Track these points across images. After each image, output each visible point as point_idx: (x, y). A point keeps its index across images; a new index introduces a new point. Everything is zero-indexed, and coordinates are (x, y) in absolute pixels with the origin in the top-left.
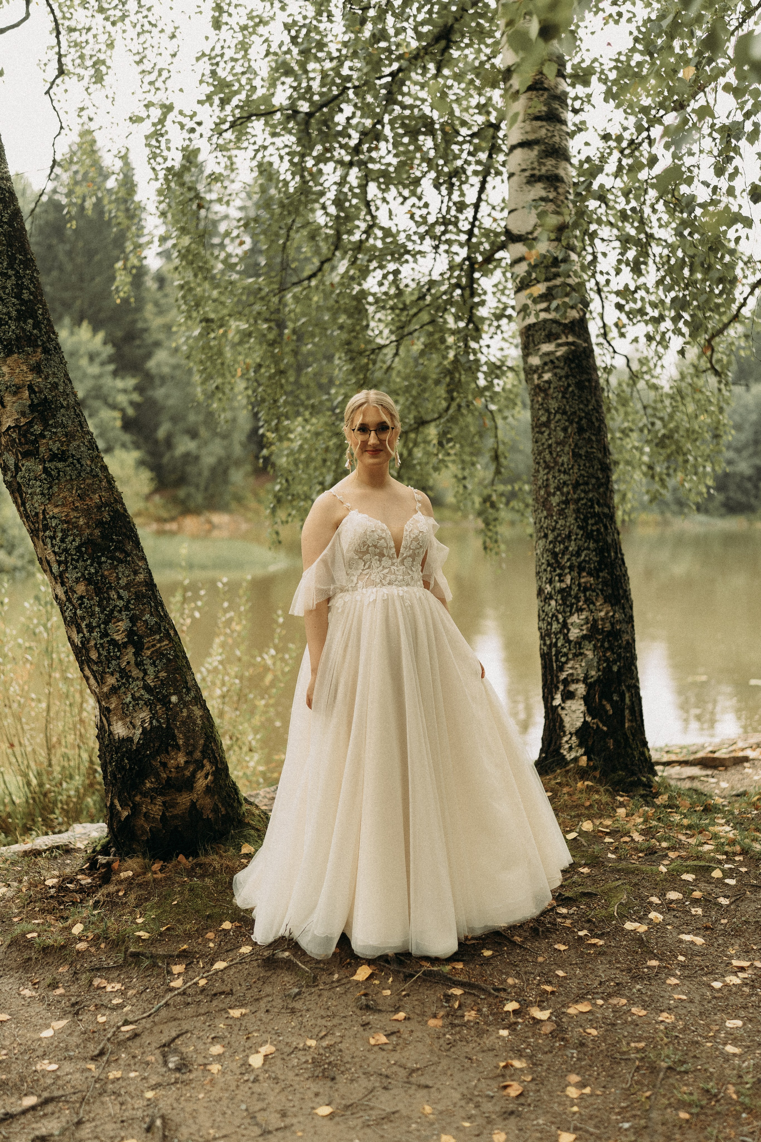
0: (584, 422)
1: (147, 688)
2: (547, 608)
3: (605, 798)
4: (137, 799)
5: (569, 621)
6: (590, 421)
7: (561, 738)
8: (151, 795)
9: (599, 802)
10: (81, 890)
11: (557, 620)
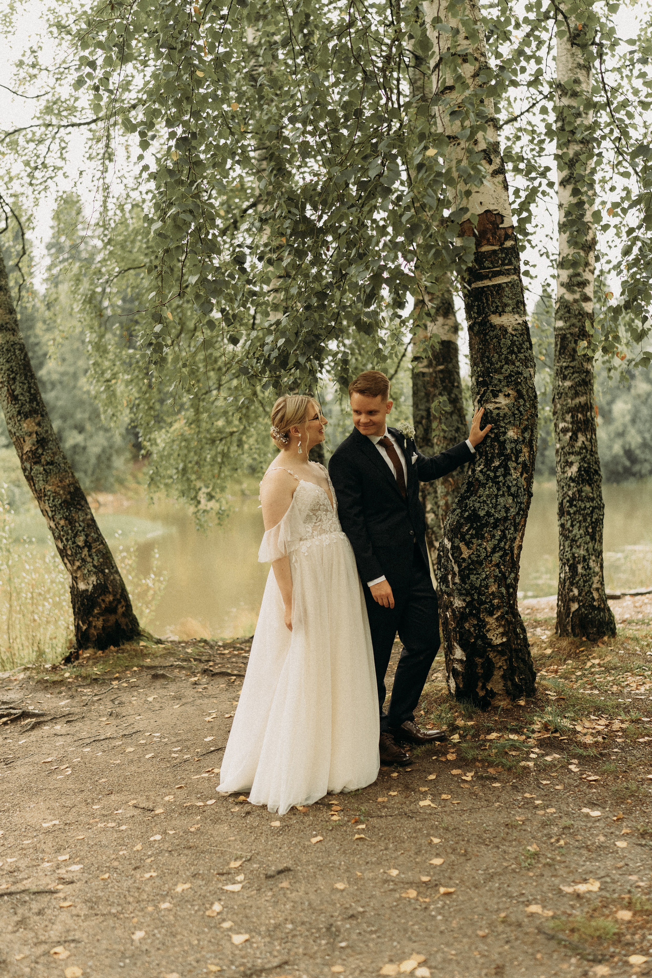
1: (94, 566)
4: (91, 619)
8: (97, 617)
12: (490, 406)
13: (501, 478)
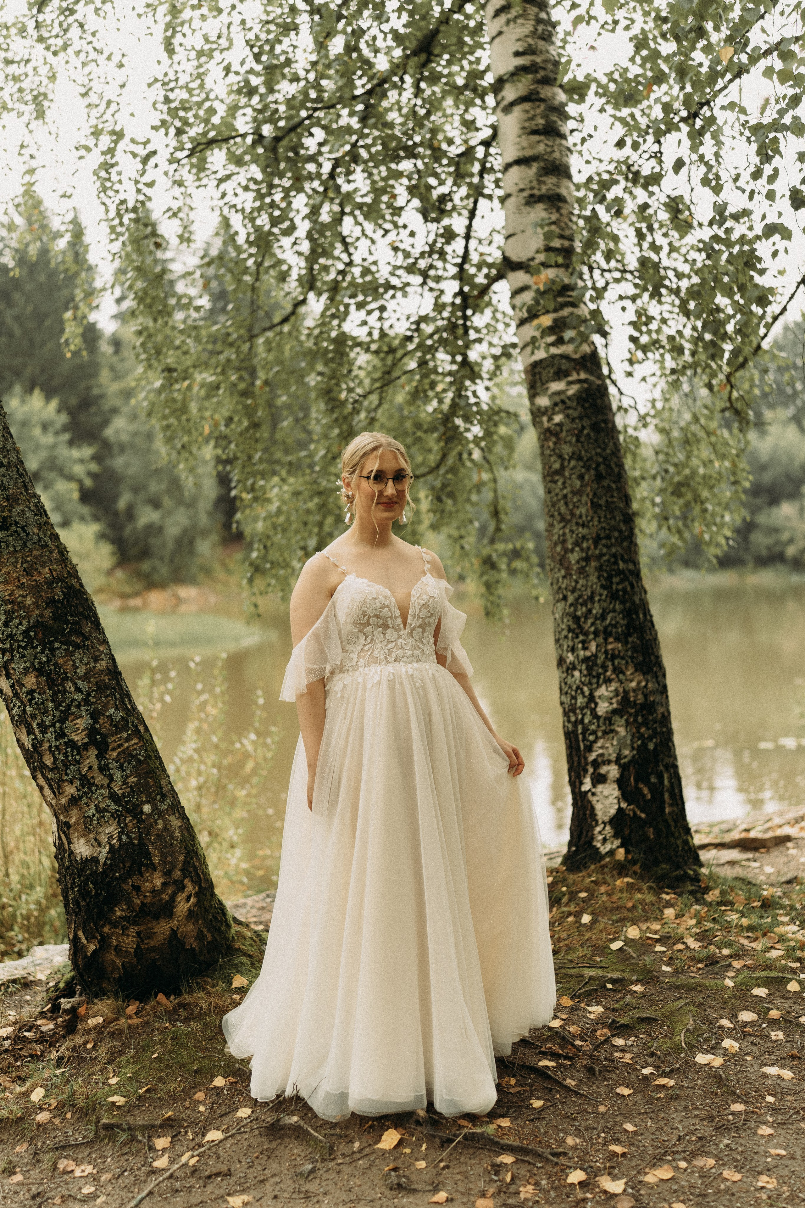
0: (602, 467)
1: (113, 796)
2: (569, 680)
3: (650, 898)
4: (106, 930)
5: (597, 694)
6: (609, 466)
7: (593, 828)
8: (123, 924)
9: (643, 902)
10: (42, 1039)
11: (583, 693)
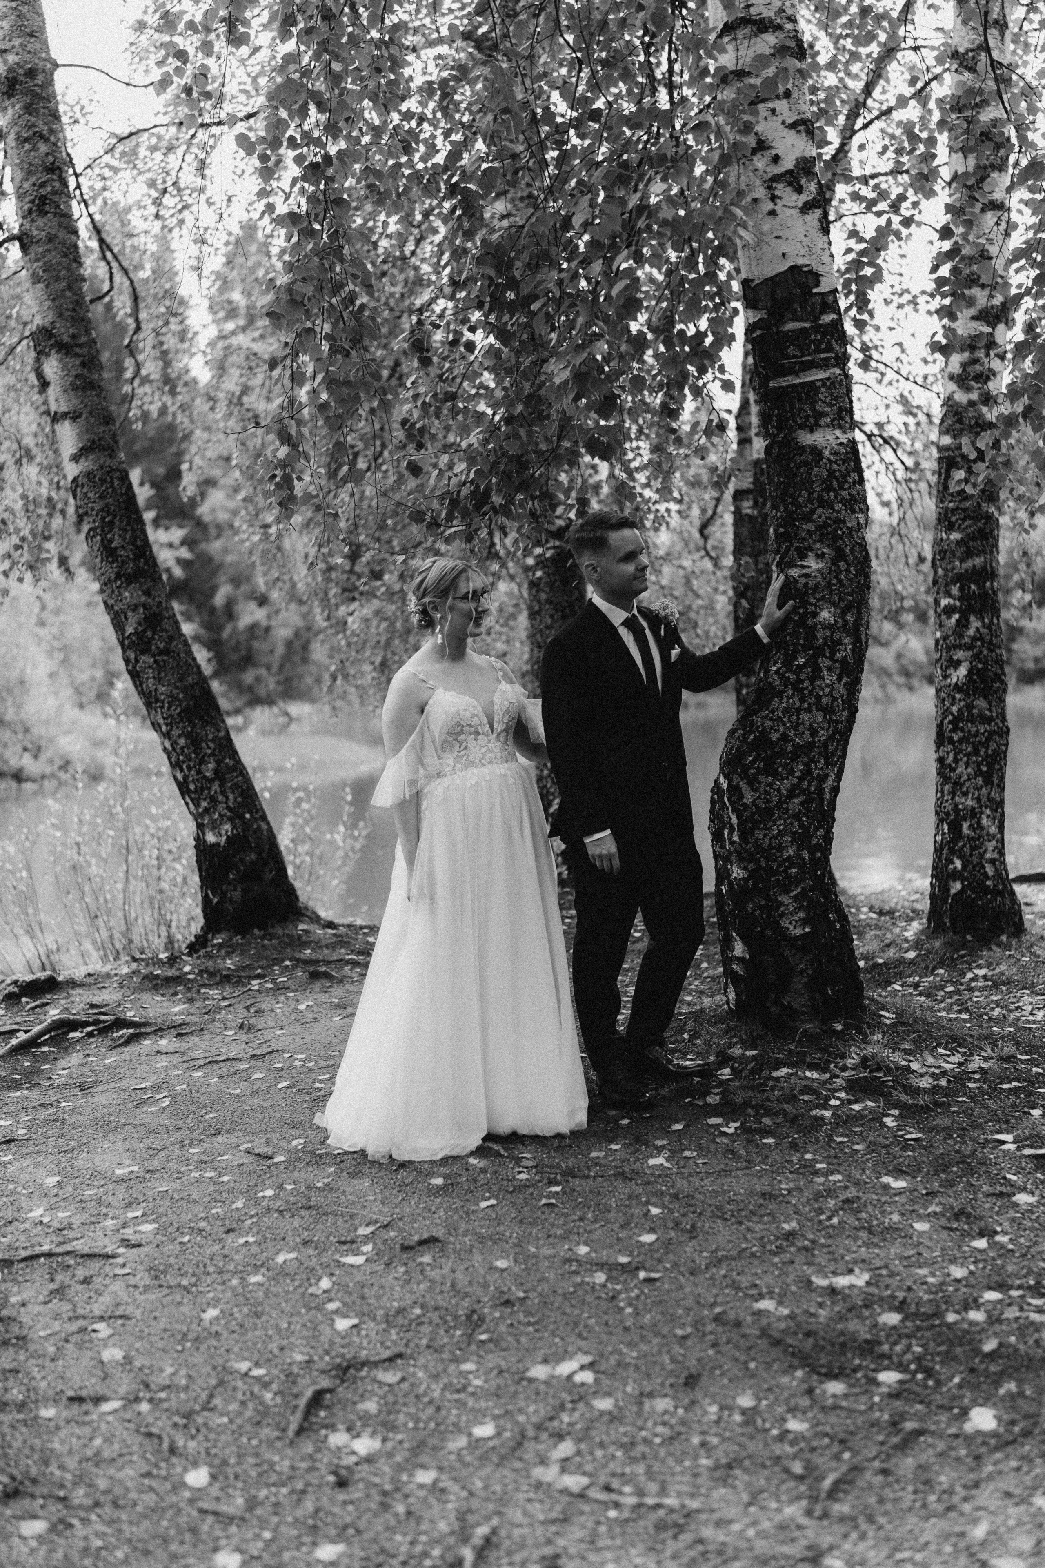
1: (228, 808)
4: (224, 887)
12: (794, 572)
13: (807, 684)
